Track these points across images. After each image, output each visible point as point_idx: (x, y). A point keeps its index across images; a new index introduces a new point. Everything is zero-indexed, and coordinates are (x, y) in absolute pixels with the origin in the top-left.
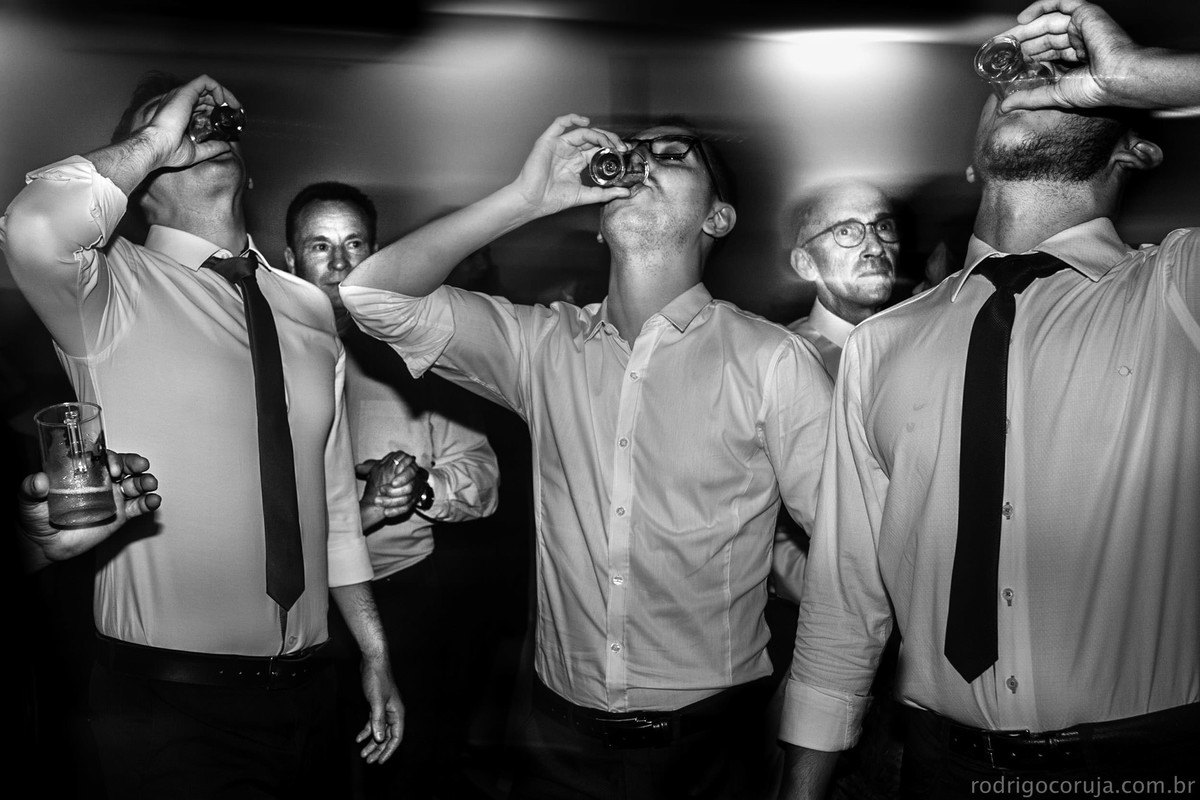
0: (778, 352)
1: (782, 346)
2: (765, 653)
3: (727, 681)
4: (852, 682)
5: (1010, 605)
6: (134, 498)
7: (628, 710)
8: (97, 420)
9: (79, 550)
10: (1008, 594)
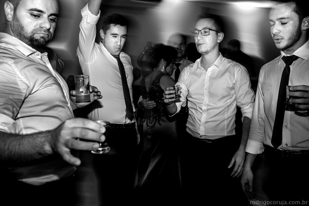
0: (238, 69)
1: (239, 68)
2: (234, 130)
3: (226, 134)
4: (260, 140)
5: (286, 128)
6: (96, 96)
7: (204, 138)
8: (88, 78)
9: (84, 106)
10: (286, 126)
